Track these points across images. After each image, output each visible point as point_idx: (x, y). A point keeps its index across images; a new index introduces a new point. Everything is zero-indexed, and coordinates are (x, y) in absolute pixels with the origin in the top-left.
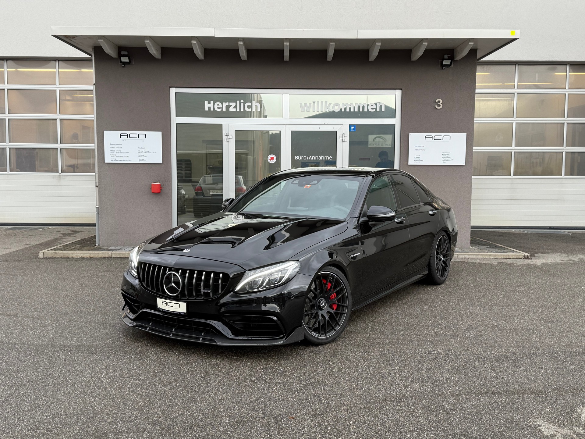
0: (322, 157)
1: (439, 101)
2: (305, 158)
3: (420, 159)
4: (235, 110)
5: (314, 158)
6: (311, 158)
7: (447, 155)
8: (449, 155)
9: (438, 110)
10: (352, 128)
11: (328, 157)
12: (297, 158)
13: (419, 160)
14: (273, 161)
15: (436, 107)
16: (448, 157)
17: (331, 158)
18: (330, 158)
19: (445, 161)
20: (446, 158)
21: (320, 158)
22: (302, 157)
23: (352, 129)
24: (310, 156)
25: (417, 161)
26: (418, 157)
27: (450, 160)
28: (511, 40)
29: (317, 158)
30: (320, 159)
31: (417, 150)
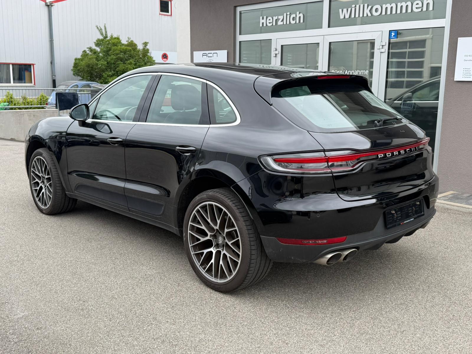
0: (358, 71)
4: (282, 23)
5: (350, 72)
6: (347, 73)
10: (393, 34)
13: (469, 74)
17: (368, 72)
18: (366, 72)
21: (356, 72)
23: (392, 36)
24: (346, 71)
25: (466, 76)
26: (468, 70)
29: (353, 72)
30: (356, 74)
31: (466, 61)
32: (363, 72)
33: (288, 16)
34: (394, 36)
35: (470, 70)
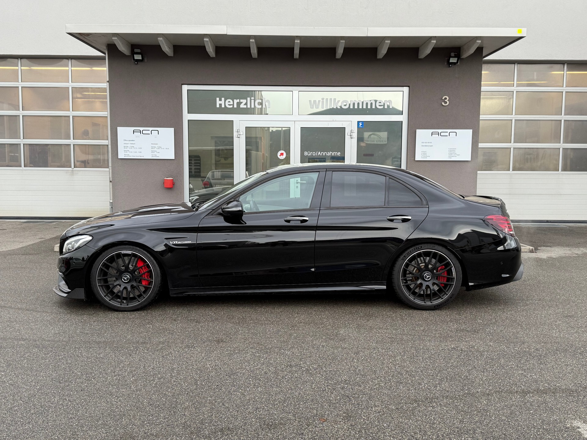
0: (330, 153)
1: (446, 98)
2: (314, 154)
3: (426, 155)
5: (322, 154)
6: (320, 154)
7: (453, 151)
8: (455, 151)
9: (444, 107)
10: (361, 124)
11: (336, 153)
12: (306, 153)
14: (283, 157)
15: (443, 103)
16: (454, 153)
17: (340, 154)
18: (338, 154)
19: (451, 157)
20: (452, 154)
21: (329, 154)
22: (311, 153)
24: (319, 152)
25: (424, 157)
26: (425, 153)
27: (456, 156)
28: (517, 38)
29: (326, 153)
30: (329, 155)
31: (423, 146)
32: (335, 153)
33: (253, 101)
34: (361, 126)
35: (426, 153)
